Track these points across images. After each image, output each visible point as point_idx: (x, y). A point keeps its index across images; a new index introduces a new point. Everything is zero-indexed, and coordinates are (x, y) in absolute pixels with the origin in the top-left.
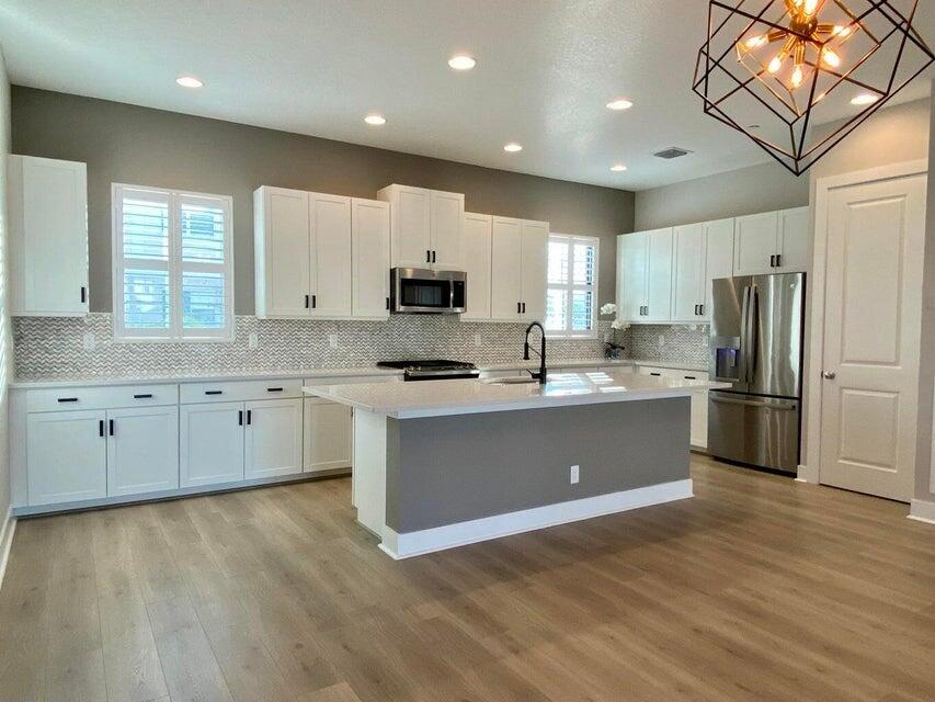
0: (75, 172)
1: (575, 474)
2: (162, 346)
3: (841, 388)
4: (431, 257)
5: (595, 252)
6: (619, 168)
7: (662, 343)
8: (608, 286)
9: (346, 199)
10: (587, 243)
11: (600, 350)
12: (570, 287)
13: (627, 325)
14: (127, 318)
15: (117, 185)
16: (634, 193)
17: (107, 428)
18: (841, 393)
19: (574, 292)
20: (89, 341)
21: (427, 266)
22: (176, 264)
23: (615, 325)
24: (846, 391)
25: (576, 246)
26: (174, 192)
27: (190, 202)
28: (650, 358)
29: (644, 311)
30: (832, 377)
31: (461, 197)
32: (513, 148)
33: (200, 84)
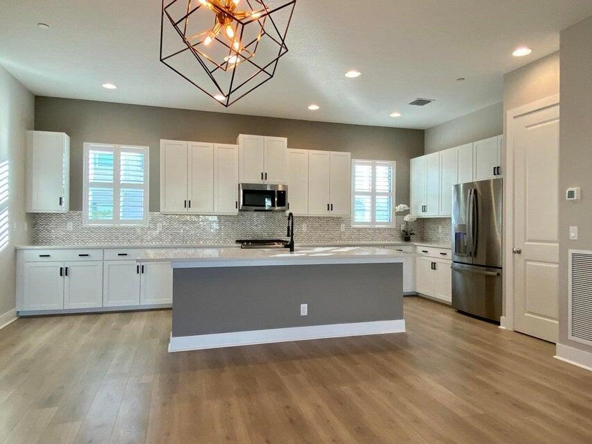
0: (64, 138)
1: (304, 310)
2: (108, 229)
3: (526, 260)
4: (264, 176)
5: (393, 170)
6: (396, 115)
7: (440, 231)
8: (403, 192)
9: (210, 145)
10: (386, 165)
11: (397, 235)
12: (373, 194)
13: (415, 219)
14: (90, 214)
15: (87, 143)
16: (424, 130)
17: (64, 272)
18: (525, 264)
19: (377, 197)
20: (70, 226)
21: (261, 182)
22: (116, 185)
23: (407, 218)
24: (529, 263)
25: (378, 167)
26: (117, 146)
27: (125, 150)
28: (435, 242)
29: (424, 209)
30: (519, 252)
31: (285, 140)
32: (313, 107)
33: (115, 87)
